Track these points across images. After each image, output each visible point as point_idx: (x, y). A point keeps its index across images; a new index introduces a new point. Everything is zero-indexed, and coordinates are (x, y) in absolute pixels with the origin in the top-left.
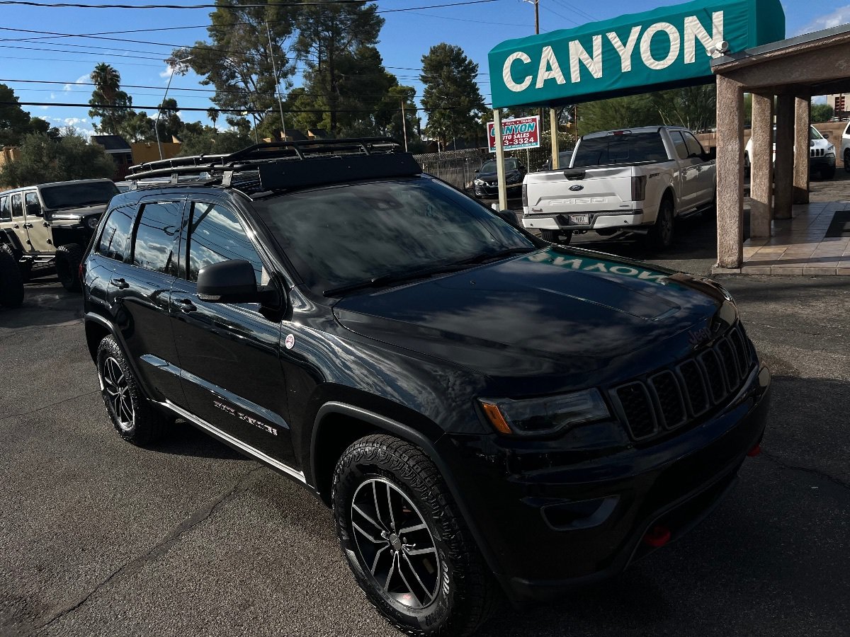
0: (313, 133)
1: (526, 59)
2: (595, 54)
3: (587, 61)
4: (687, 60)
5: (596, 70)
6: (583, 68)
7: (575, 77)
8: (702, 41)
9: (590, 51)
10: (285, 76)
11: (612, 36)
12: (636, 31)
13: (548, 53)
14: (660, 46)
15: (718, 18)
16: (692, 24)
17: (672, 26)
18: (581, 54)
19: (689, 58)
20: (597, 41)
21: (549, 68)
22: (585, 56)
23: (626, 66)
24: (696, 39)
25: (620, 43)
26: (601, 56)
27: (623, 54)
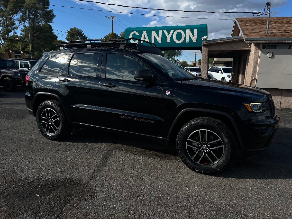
0: (23, 52)
1: (137, 34)
2: (159, 36)
3: (157, 37)
4: (186, 42)
5: (160, 40)
6: (155, 39)
7: (153, 41)
8: (191, 37)
9: (158, 34)
10: (14, 29)
11: (165, 31)
12: (172, 31)
13: (145, 33)
14: (179, 36)
15: (196, 31)
16: (188, 31)
17: (183, 31)
18: (155, 35)
19: (187, 41)
20: (160, 32)
21: (145, 38)
22: (156, 36)
23: (169, 41)
24: (189, 36)
25: (167, 34)
26: (161, 37)
27: (168, 37)
